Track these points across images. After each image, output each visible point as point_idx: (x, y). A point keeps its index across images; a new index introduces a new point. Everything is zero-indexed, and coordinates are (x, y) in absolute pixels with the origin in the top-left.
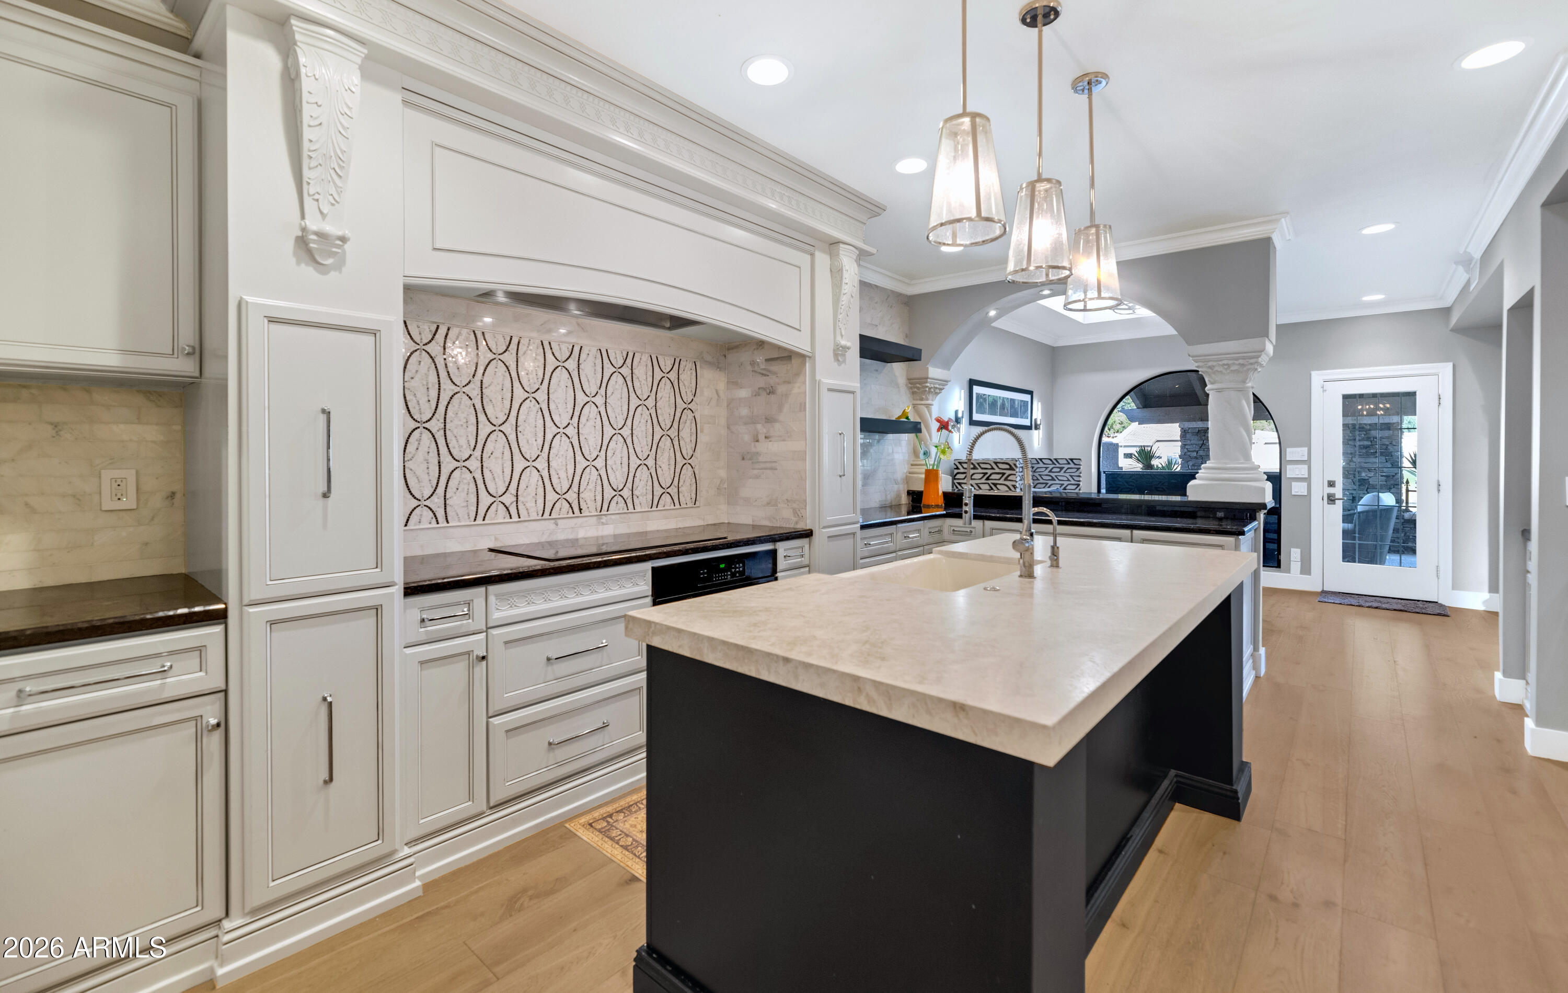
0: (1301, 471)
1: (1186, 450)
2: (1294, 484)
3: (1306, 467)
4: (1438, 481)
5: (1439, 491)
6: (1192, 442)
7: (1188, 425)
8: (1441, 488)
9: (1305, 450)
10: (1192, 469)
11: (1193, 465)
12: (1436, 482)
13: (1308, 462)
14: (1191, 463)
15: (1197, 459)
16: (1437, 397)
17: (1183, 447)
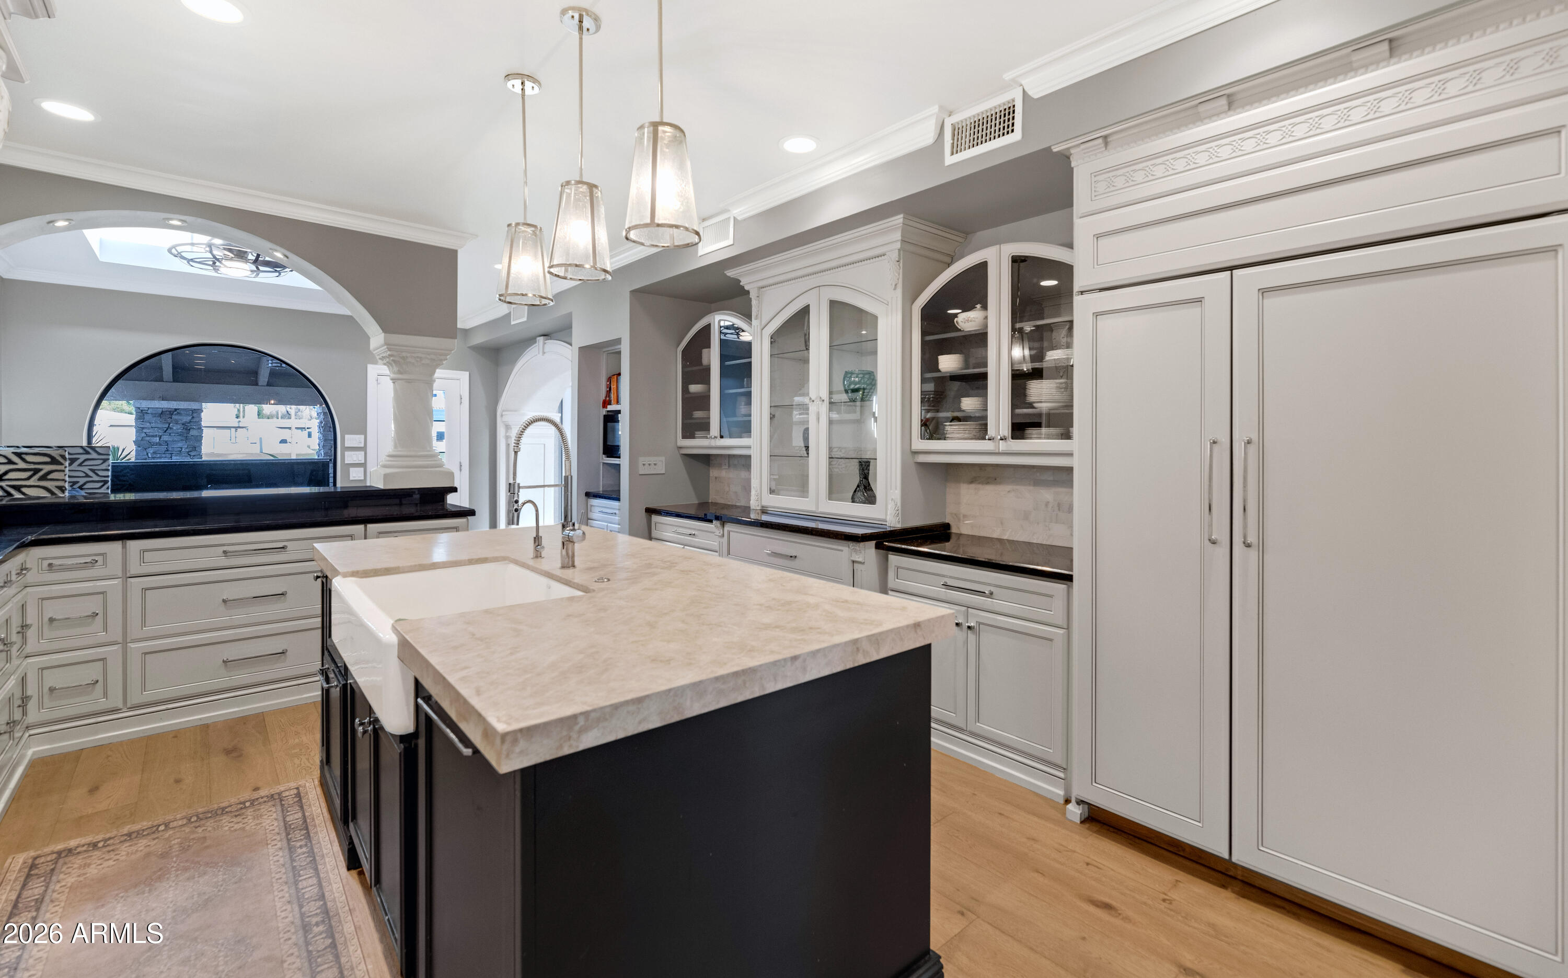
0: (357, 457)
1: (143, 435)
2: (352, 470)
3: (363, 453)
4: (460, 463)
5: (461, 470)
6: (153, 425)
7: (145, 404)
8: (462, 467)
9: (362, 437)
10: (153, 458)
11: (154, 453)
12: (459, 464)
13: (364, 449)
14: (151, 451)
15: (160, 445)
16: (459, 397)
17: (140, 430)
